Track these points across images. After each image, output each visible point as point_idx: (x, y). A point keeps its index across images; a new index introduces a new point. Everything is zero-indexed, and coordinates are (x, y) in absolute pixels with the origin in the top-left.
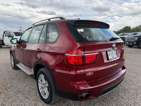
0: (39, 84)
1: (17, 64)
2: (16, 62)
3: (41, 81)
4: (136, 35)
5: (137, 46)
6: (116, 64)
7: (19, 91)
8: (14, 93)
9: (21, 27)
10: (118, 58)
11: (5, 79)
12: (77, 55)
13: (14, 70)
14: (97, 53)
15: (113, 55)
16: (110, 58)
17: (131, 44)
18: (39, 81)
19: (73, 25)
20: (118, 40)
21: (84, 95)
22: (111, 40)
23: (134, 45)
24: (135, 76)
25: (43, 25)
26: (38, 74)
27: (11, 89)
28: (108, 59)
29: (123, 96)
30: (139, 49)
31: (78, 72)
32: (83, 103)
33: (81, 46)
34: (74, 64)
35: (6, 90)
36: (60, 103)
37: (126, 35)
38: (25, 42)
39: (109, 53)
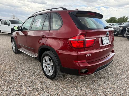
0: (44, 64)
1: (19, 48)
2: (18, 47)
3: (46, 61)
4: (121, 26)
5: (121, 35)
6: (106, 49)
7: (25, 71)
8: (21, 72)
9: (14, 16)
10: (110, 43)
11: (10, 61)
12: (80, 40)
13: (15, 54)
14: (95, 39)
15: (106, 41)
16: (104, 43)
17: (116, 33)
18: (44, 61)
19: (75, 15)
20: (111, 28)
21: (84, 71)
22: (105, 28)
23: (119, 34)
24: (120, 59)
25: (46, 15)
26: (43, 56)
27: (17, 69)
28: (102, 44)
29: (111, 74)
30: (123, 38)
31: (79, 53)
32: (80, 79)
33: (82, 32)
34: (76, 47)
35: (13, 70)
36: (61, 79)
37: (112, 25)
38: (27, 29)
39: (103, 39)
